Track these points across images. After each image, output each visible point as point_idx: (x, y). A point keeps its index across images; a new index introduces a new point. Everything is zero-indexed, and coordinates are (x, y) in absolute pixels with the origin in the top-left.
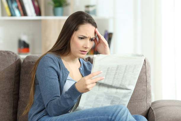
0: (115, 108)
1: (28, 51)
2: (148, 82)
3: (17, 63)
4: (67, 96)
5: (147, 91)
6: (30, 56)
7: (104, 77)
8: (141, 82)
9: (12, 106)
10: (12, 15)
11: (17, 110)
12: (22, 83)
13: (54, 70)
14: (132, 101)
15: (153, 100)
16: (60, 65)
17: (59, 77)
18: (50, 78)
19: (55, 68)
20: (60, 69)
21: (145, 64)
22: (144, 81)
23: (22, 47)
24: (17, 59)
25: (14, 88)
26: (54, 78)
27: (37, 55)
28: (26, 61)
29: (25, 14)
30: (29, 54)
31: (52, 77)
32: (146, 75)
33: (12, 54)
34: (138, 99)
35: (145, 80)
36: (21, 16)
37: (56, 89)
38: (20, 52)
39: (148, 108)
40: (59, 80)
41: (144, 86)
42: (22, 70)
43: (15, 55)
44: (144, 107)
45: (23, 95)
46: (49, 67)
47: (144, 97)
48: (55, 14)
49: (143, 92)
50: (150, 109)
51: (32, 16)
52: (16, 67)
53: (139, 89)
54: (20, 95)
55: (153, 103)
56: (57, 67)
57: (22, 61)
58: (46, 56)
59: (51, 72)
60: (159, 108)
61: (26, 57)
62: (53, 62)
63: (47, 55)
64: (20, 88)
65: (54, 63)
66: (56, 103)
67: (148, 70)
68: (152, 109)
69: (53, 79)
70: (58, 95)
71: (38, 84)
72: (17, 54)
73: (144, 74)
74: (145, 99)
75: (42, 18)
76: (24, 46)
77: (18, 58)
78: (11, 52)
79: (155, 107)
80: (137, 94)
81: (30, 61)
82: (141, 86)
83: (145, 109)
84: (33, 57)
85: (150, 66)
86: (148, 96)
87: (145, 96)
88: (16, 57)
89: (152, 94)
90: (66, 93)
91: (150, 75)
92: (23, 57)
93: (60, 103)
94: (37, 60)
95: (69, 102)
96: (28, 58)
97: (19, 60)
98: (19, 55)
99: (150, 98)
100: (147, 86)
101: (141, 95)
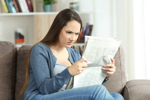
0: (95, 88)
1: (23, 41)
3: (14, 51)
5: (122, 73)
6: (25, 45)
8: (116, 66)
9: (11, 87)
10: (10, 12)
11: (15, 90)
12: (18, 68)
14: (110, 81)
15: (127, 80)
21: (119, 50)
22: (118, 65)
23: (18, 38)
24: (14, 48)
25: (12, 72)
26: (44, 63)
27: (31, 45)
28: (22, 50)
29: (20, 10)
30: (24, 44)
33: (10, 44)
34: (114, 79)
35: (120, 64)
36: (17, 12)
37: (46, 72)
38: (16, 42)
39: (123, 87)
41: (119, 68)
42: (18, 57)
44: (119, 86)
45: (20, 78)
47: (119, 78)
48: (45, 10)
49: (119, 73)
50: (125, 88)
51: (26, 12)
52: (14, 55)
54: (17, 78)
55: (127, 83)
56: (46, 54)
57: (18, 50)
58: (37, 45)
60: (132, 86)
61: (22, 46)
62: (43, 50)
64: (17, 72)
67: (122, 55)
68: (126, 87)
70: (48, 77)
72: (14, 44)
73: (119, 59)
74: (121, 79)
75: (34, 13)
76: (20, 37)
78: (9, 42)
79: (129, 86)
81: (25, 49)
83: (120, 88)
84: (27, 46)
86: (123, 77)
87: (120, 77)
88: (13, 46)
89: (127, 75)
92: (19, 46)
94: (30, 48)
96: (23, 47)
97: (16, 49)
100: (122, 69)
101: (117, 76)
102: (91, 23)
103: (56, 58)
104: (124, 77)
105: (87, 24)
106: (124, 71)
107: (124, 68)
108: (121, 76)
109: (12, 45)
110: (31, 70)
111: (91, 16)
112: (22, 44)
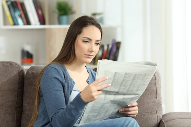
0: (123, 121)
1: (32, 62)
2: (158, 94)
3: (21, 74)
4: (72, 107)
5: (158, 103)
6: (35, 66)
7: (110, 84)
8: (150, 94)
10: (15, 24)
12: (26, 95)
13: (58, 81)
15: (164, 113)
16: (65, 76)
17: (64, 88)
18: (54, 90)
19: (60, 78)
20: (65, 80)
21: (155, 75)
22: (154, 93)
23: (26, 58)
24: (20, 70)
25: (17, 101)
26: (58, 89)
27: (41, 66)
28: (30, 72)
29: (28, 22)
30: (33, 65)
31: (57, 89)
32: (156, 85)
33: (14, 64)
34: (148, 111)
35: (155, 91)
36: (24, 24)
37: (61, 101)
38: (23, 63)
39: (159, 121)
40: (64, 92)
41: (154, 98)
43: (18, 65)
44: (154, 120)
45: (27, 108)
46: (53, 78)
47: (154, 109)
48: (60, 23)
49: (154, 104)
51: (36, 25)
52: (19, 78)
53: (149, 101)
54: (24, 108)
55: (164, 116)
56: (62, 77)
57: (25, 72)
58: (50, 67)
59: (56, 84)
60: (170, 120)
61: (30, 68)
63: (51, 65)
64: (24, 100)
65: (58, 74)
66: (61, 115)
67: (158, 81)
68: (162, 122)
69: (58, 91)
70: (63, 107)
71: (42, 96)
72: (20, 65)
73: (154, 85)
74: (156, 111)
75: (46, 26)
76: (27, 56)
77: (21, 68)
78: (14, 63)
79: (166, 120)
80: (147, 106)
81: (34, 71)
82: (151, 98)
83: (155, 122)
84: (37, 67)
85: (160, 77)
86: (159, 108)
87: (155, 109)
88: (19, 68)
89: (163, 106)
90: (71, 103)
91: (160, 86)
92: (26, 67)
93: (65, 115)
94: (41, 71)
95: (74, 112)
96: (32, 68)
98: (22, 66)
99: (161, 110)
100: (158, 98)
101: (151, 107)
102: (118, 39)
103: (74, 82)
104: (160, 109)
105: (114, 40)
106: (160, 101)
107: (161, 98)
108: (156, 107)
109: (17, 66)
110: (42, 98)
111: (119, 31)
112: (30, 65)
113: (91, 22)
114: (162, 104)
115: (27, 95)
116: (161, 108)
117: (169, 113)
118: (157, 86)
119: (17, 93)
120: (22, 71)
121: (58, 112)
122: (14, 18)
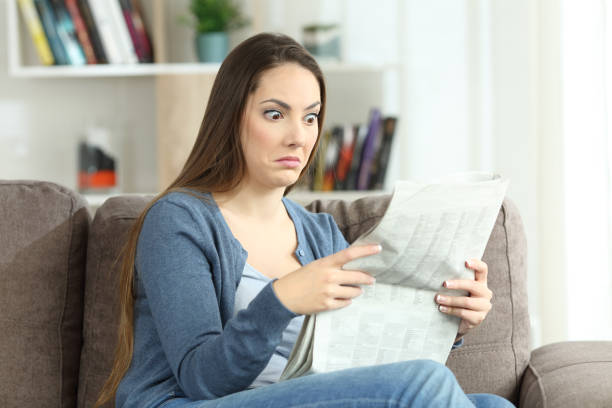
0: (408, 372)
1: (112, 182)
2: (515, 283)
3: (77, 222)
5: (515, 312)
6: (120, 198)
8: (490, 283)
10: (58, 60)
12: (93, 288)
15: (537, 344)
21: (504, 221)
23: (92, 169)
24: (76, 210)
25: (66, 308)
26: (195, 272)
27: (143, 195)
28: (106, 216)
29: (99, 56)
30: (116, 193)
31: (190, 272)
32: (507, 257)
33: (57, 191)
34: (484, 340)
35: (506, 276)
36: (88, 62)
37: (204, 310)
38: (84, 186)
39: (520, 370)
42: (92, 245)
43: (70, 194)
44: (504, 368)
45: (98, 331)
47: (503, 333)
48: (201, 57)
49: (502, 315)
50: (528, 373)
51: (124, 63)
52: (73, 236)
54: (88, 332)
55: (536, 354)
56: (204, 235)
57: (92, 215)
58: (168, 201)
60: (557, 368)
61: (106, 203)
62: (190, 221)
63: (169, 197)
64: (86, 307)
67: (515, 242)
68: (532, 372)
70: (213, 329)
71: (144, 296)
72: (76, 193)
73: (502, 256)
74: (509, 339)
75: (158, 69)
76: (98, 164)
77: (78, 204)
78: (55, 185)
79: (543, 366)
83: (508, 374)
84: (129, 201)
86: (519, 328)
87: (508, 331)
88: (72, 202)
89: (534, 321)
92: (94, 201)
96: (111, 204)
98: (81, 196)
99: (527, 334)
100: (514, 296)
101: (493, 326)
102: (389, 110)
103: (244, 252)
104: (522, 331)
105: (375, 112)
106: (522, 305)
107: (525, 295)
108: (510, 327)
109: (66, 196)
110: (144, 300)
111: (391, 81)
112: (106, 193)
113: (283, 52)
114: (528, 316)
115: (97, 288)
116: (527, 328)
117: (553, 345)
118: (512, 257)
119: (66, 282)
120: (83, 212)
121: (198, 345)
122: (53, 43)
